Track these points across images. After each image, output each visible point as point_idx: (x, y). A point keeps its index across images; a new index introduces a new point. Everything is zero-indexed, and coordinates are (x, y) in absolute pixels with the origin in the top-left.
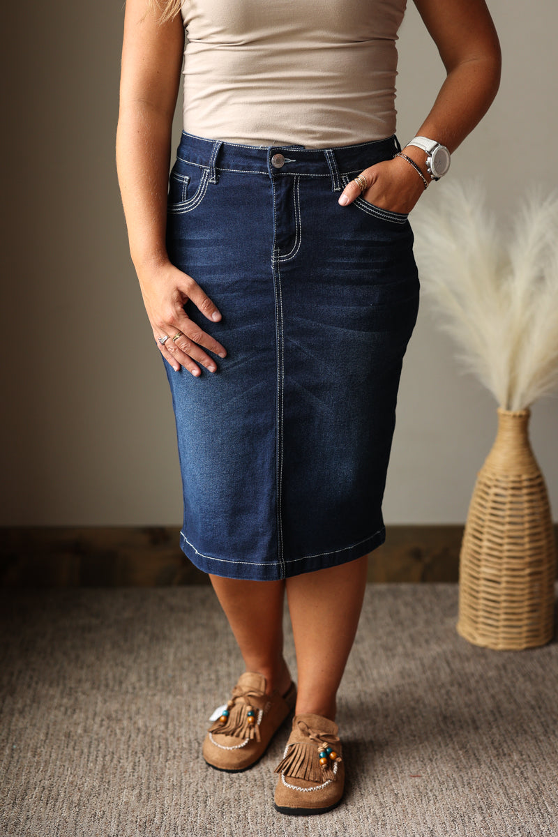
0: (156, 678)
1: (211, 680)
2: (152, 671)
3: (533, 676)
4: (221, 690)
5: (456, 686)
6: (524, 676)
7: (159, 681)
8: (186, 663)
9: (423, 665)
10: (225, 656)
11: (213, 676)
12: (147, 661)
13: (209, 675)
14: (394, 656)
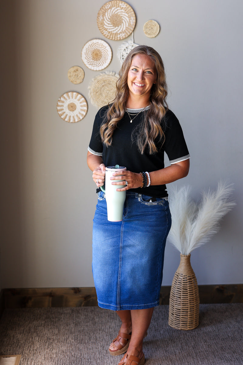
0: (77, 339)
1: (94, 339)
2: (76, 336)
3: (195, 338)
4: (97, 342)
5: (171, 341)
6: (191, 338)
7: (78, 339)
8: (86, 333)
9: (160, 334)
10: (98, 331)
11: (95, 338)
12: (74, 333)
13: (94, 337)
14: (152, 330)
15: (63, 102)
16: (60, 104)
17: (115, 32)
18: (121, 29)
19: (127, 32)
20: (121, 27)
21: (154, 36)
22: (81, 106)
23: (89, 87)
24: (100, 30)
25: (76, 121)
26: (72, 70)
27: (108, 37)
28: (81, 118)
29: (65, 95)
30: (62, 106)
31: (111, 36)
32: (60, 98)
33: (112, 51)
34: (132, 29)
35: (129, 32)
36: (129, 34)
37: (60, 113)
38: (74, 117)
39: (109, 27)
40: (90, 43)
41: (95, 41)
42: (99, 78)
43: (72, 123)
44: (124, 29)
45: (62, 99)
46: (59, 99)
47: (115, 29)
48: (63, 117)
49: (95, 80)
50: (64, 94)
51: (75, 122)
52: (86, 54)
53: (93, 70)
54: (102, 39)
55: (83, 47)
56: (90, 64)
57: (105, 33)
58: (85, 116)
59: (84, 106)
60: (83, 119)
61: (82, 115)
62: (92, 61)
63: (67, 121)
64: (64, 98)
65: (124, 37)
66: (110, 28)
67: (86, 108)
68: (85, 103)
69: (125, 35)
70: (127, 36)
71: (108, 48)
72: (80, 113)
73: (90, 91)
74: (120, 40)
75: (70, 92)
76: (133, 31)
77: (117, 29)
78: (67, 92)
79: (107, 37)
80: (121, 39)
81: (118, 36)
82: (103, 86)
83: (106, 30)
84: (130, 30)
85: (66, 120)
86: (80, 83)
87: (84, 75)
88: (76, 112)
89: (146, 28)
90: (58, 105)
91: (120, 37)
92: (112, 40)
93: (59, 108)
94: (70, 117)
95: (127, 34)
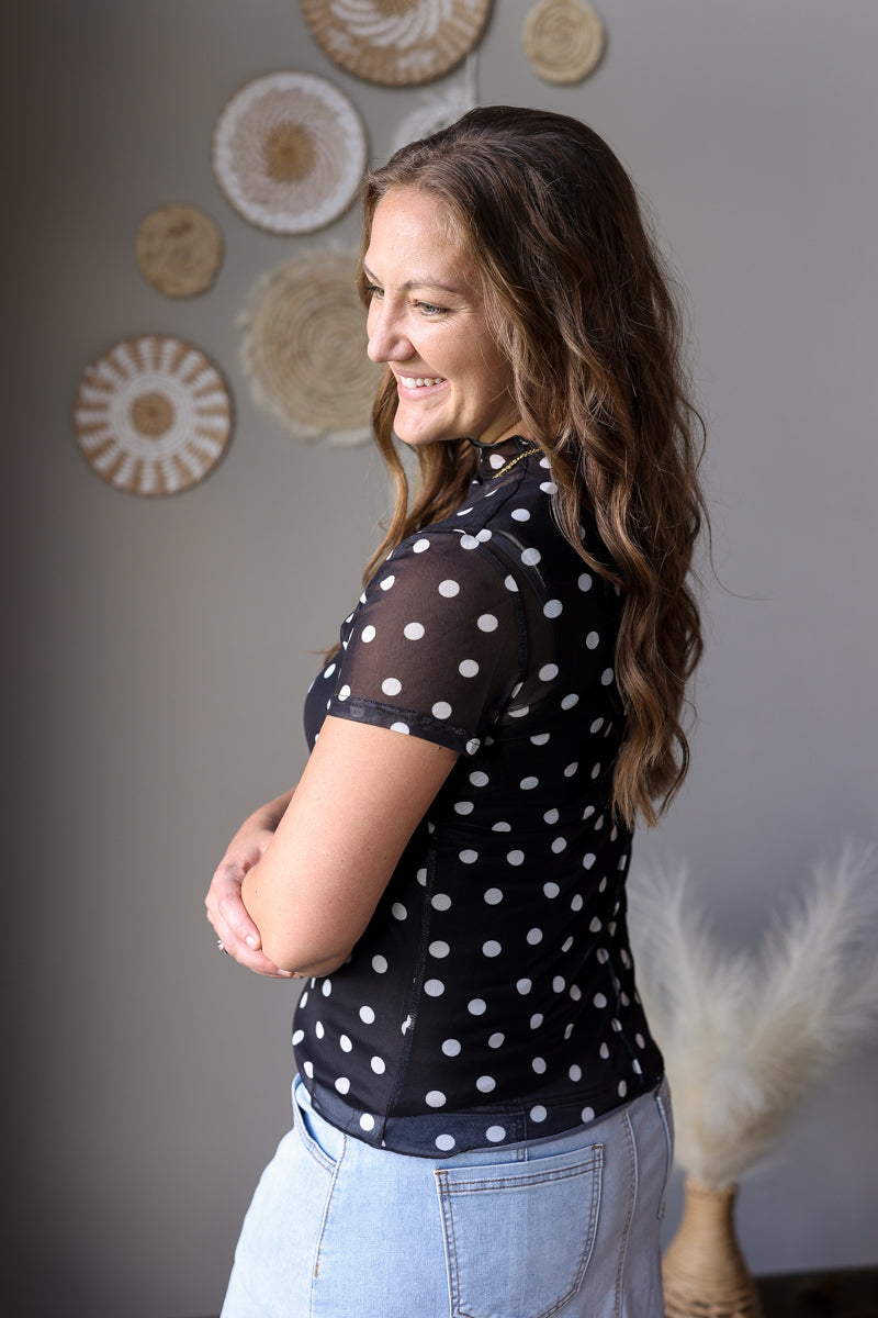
15: (107, 387)
16: (90, 394)
17: (383, 42)
18: (417, 29)
19: (444, 44)
20: (415, 20)
21: (573, 74)
22: (202, 412)
23: (243, 318)
24: (311, 24)
25: (173, 483)
26: (160, 222)
27: (351, 65)
28: (197, 471)
29: (121, 354)
30: (103, 407)
31: (367, 62)
32: (94, 364)
33: (367, 136)
34: (471, 32)
35: (455, 45)
36: (454, 55)
37: (90, 442)
38: (158, 466)
39: (354, 11)
40: (259, 89)
41: (284, 82)
42: (298, 273)
43: (150, 496)
44: (432, 30)
45: (105, 371)
46: (89, 371)
47: (383, 27)
48: (102, 463)
49: (275, 280)
50: (114, 344)
51: (162, 494)
52: (238, 144)
53: (270, 233)
54: (321, 76)
55: (221, 111)
56: (256, 200)
57: (338, 41)
58: (215, 466)
59: (214, 411)
60: (207, 476)
61: (203, 456)
62: (263, 180)
63: (121, 490)
64: (116, 366)
65: (430, 70)
66: (363, 18)
67: (221, 423)
68: (219, 399)
69: (435, 62)
70: (444, 65)
71: (349, 123)
72: (192, 449)
73: (248, 341)
74: (411, 86)
75: (144, 335)
76: (478, 43)
77: (391, 30)
78: (132, 340)
79: (341, 67)
80: (417, 76)
81: (402, 63)
82: (315, 314)
83: (342, 26)
84: (462, 35)
85: (122, 478)
86: (201, 293)
87: (221, 254)
88: (172, 442)
89: (539, 30)
90: (77, 403)
91: (408, 71)
92: (368, 81)
93: (84, 418)
94: (139, 466)
95: (443, 54)
